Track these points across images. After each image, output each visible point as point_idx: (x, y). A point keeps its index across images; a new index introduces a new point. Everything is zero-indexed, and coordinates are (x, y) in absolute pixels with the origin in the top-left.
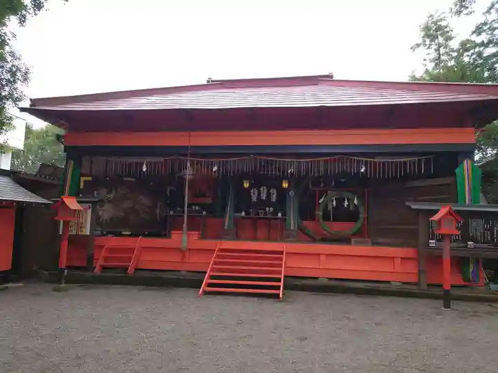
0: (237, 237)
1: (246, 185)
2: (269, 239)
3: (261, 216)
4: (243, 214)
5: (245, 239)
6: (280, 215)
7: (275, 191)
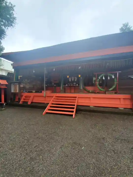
0: (65, 92)
1: (68, 77)
2: (75, 92)
3: (72, 85)
4: (67, 85)
5: (67, 93)
6: (77, 85)
7: (76, 78)
